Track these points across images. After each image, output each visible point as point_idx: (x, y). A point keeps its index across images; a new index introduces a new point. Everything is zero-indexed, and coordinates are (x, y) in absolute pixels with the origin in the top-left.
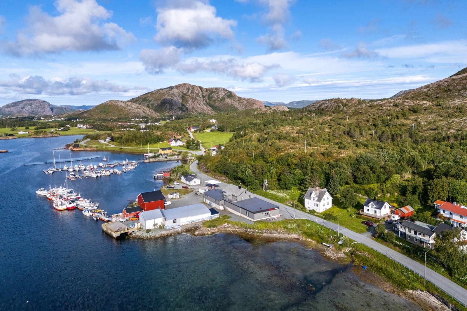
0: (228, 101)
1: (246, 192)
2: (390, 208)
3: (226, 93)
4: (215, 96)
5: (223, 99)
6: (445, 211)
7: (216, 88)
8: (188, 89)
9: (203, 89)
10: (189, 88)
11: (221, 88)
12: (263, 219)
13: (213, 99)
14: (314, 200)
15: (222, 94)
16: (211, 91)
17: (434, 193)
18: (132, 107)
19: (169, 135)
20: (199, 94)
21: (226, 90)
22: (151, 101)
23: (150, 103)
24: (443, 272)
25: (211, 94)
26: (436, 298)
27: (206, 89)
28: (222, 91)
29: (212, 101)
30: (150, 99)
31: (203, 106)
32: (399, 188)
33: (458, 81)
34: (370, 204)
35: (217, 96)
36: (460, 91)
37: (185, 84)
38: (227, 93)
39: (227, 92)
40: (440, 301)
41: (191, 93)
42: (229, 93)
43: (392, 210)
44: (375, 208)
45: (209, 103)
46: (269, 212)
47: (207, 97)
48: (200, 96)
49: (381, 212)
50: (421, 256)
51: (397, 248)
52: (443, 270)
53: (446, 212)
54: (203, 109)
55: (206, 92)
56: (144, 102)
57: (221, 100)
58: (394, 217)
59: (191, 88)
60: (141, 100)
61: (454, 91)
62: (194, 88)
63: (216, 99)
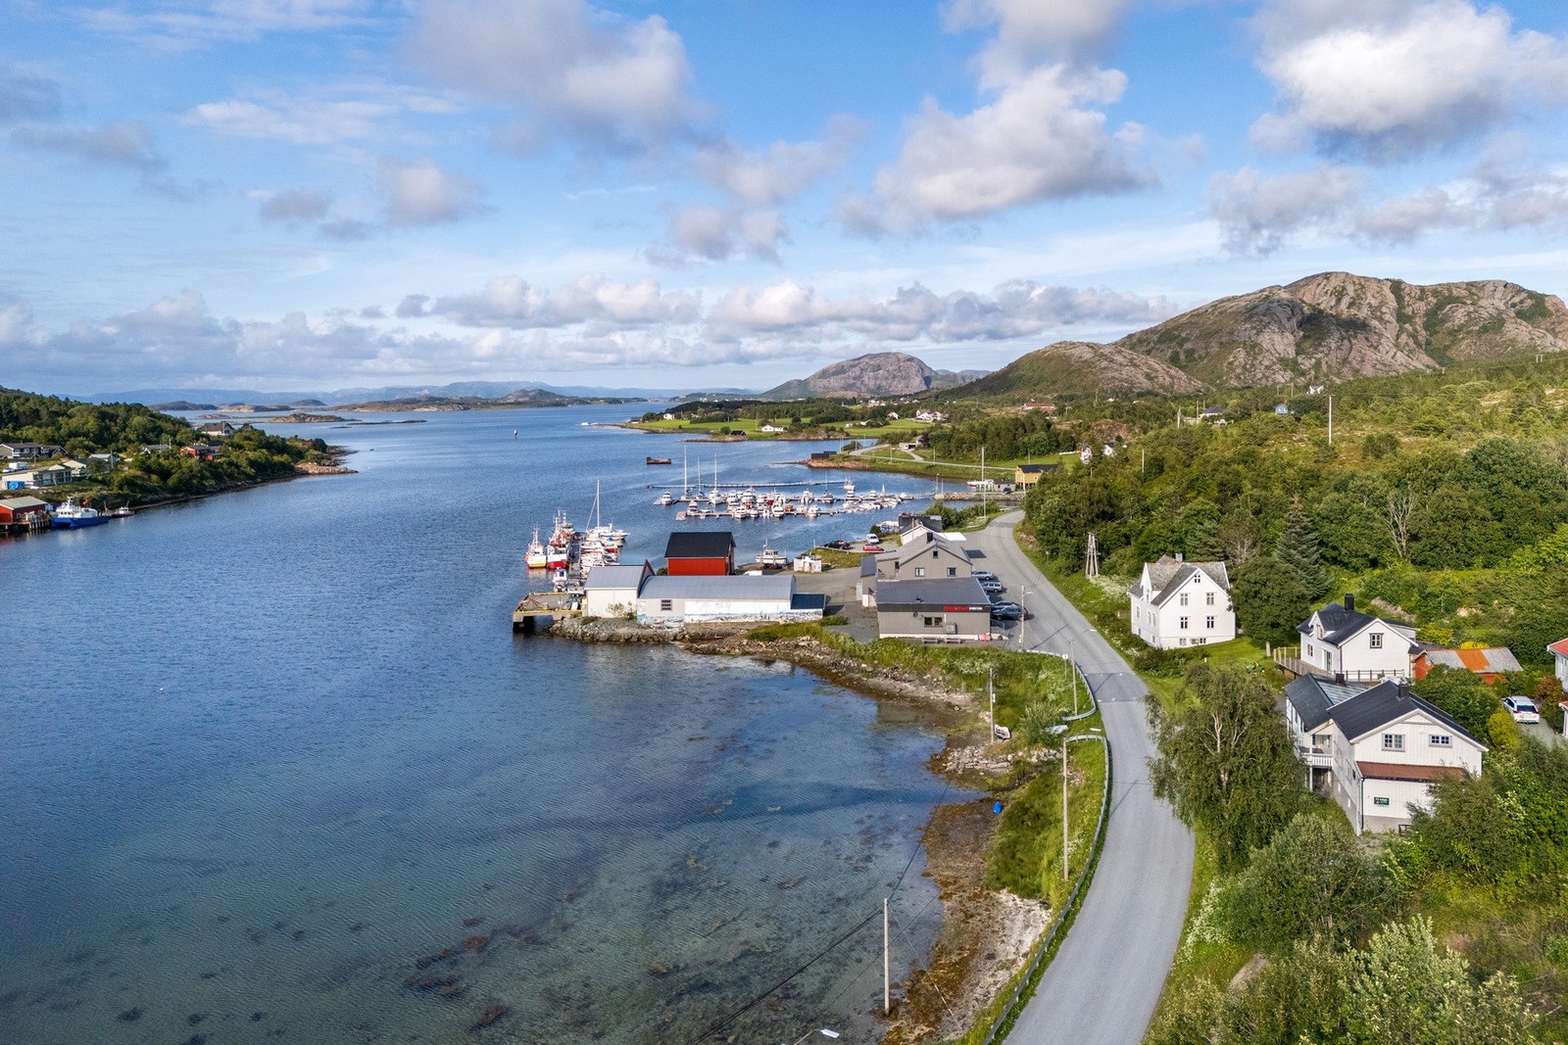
0: (1520, 332)
1: (935, 554)
3: (1516, 300)
4: (1460, 316)
5: (1496, 324)
7: (1471, 284)
8: (1340, 294)
9: (1407, 290)
10: (1344, 288)
11: (1494, 282)
12: (917, 636)
13: (1449, 325)
15: (1491, 305)
16: (1444, 298)
18: (1112, 361)
20: (1384, 310)
21: (1520, 290)
22: (1186, 340)
23: (1181, 346)
25: (1440, 306)
27: (1422, 289)
28: (1498, 295)
29: (1440, 335)
30: (1183, 335)
31: (1391, 353)
35: (1469, 314)
37: (1327, 276)
38: (1521, 302)
39: (1524, 295)
41: (1351, 305)
42: (1529, 302)
45: (1428, 343)
46: (945, 616)
47: (1419, 321)
48: (1387, 317)
54: (1385, 365)
55: (1421, 299)
56: (1163, 347)
57: (1485, 329)
59: (1350, 289)
60: (1155, 338)
62: (1363, 287)
63: (1461, 328)
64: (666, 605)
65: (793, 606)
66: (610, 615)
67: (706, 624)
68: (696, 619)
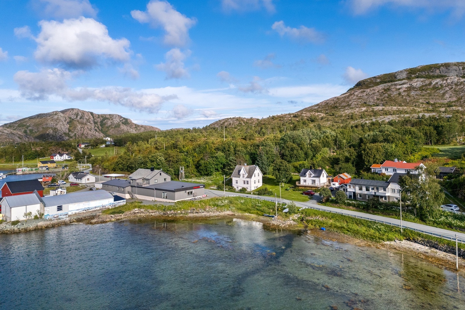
0: (124, 127)
1: (160, 174)
2: (327, 177)
3: (121, 119)
4: (109, 123)
5: (118, 126)
6: (387, 169)
7: (110, 115)
8: (77, 115)
9: (95, 115)
10: (78, 113)
11: (116, 115)
12: (186, 199)
13: (107, 125)
14: (243, 177)
15: (116, 121)
16: (104, 118)
17: (369, 157)
18: (3, 132)
19: (53, 150)
20: (90, 120)
21: (121, 117)
22: (29, 126)
23: (28, 128)
24: (414, 220)
25: (104, 120)
26: (420, 244)
27: (99, 115)
28: (117, 118)
29: (104, 128)
30: (28, 125)
31: (95, 132)
32: (329, 161)
33: (342, 99)
34: (307, 174)
35: (111, 122)
36: (345, 107)
37: (73, 109)
38: (122, 120)
39: (122, 119)
40: (427, 246)
41: (81, 118)
42: (124, 120)
43: (329, 179)
44: (314, 177)
45: (102, 130)
46: (193, 191)
47: (99, 124)
48: (91, 122)
49: (320, 181)
50: (382, 209)
51: (351, 207)
52: (413, 217)
53: (389, 170)
54: (94, 135)
55: (98, 118)
56: (20, 128)
57: (116, 127)
58: (334, 184)
59: (80, 114)
60: (17, 125)
61: (340, 107)
62: (83, 113)
63: (110, 126)
64: (60, 208)
65: (115, 200)
66: (24, 219)
67: (79, 214)
68: (74, 212)
